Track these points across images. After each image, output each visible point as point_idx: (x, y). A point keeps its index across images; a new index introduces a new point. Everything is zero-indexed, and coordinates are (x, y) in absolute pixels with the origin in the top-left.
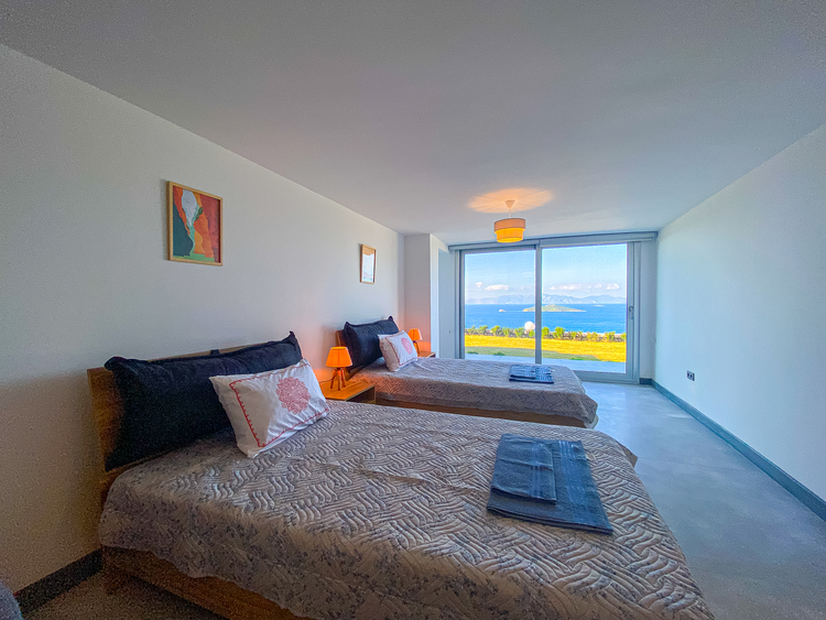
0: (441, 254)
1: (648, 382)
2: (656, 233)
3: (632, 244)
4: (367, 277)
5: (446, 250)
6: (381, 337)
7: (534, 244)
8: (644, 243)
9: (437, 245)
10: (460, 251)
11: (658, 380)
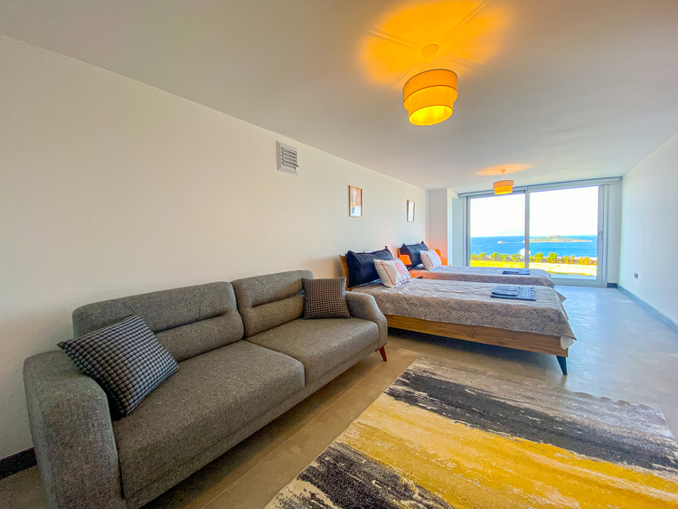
0: (454, 199)
1: (614, 286)
2: (621, 178)
3: (601, 187)
4: (410, 219)
5: (457, 197)
6: (422, 252)
7: (524, 190)
8: (611, 186)
9: (451, 195)
10: (467, 197)
11: (620, 284)
